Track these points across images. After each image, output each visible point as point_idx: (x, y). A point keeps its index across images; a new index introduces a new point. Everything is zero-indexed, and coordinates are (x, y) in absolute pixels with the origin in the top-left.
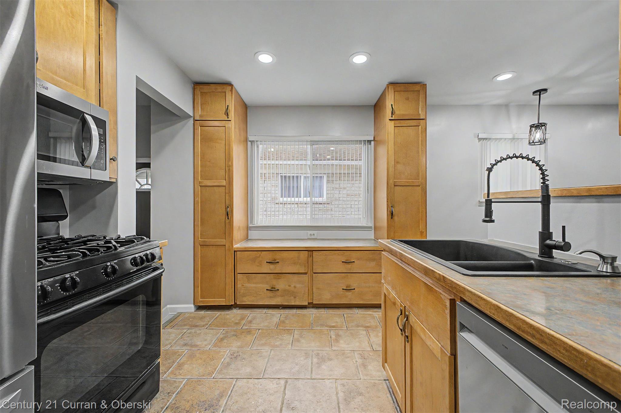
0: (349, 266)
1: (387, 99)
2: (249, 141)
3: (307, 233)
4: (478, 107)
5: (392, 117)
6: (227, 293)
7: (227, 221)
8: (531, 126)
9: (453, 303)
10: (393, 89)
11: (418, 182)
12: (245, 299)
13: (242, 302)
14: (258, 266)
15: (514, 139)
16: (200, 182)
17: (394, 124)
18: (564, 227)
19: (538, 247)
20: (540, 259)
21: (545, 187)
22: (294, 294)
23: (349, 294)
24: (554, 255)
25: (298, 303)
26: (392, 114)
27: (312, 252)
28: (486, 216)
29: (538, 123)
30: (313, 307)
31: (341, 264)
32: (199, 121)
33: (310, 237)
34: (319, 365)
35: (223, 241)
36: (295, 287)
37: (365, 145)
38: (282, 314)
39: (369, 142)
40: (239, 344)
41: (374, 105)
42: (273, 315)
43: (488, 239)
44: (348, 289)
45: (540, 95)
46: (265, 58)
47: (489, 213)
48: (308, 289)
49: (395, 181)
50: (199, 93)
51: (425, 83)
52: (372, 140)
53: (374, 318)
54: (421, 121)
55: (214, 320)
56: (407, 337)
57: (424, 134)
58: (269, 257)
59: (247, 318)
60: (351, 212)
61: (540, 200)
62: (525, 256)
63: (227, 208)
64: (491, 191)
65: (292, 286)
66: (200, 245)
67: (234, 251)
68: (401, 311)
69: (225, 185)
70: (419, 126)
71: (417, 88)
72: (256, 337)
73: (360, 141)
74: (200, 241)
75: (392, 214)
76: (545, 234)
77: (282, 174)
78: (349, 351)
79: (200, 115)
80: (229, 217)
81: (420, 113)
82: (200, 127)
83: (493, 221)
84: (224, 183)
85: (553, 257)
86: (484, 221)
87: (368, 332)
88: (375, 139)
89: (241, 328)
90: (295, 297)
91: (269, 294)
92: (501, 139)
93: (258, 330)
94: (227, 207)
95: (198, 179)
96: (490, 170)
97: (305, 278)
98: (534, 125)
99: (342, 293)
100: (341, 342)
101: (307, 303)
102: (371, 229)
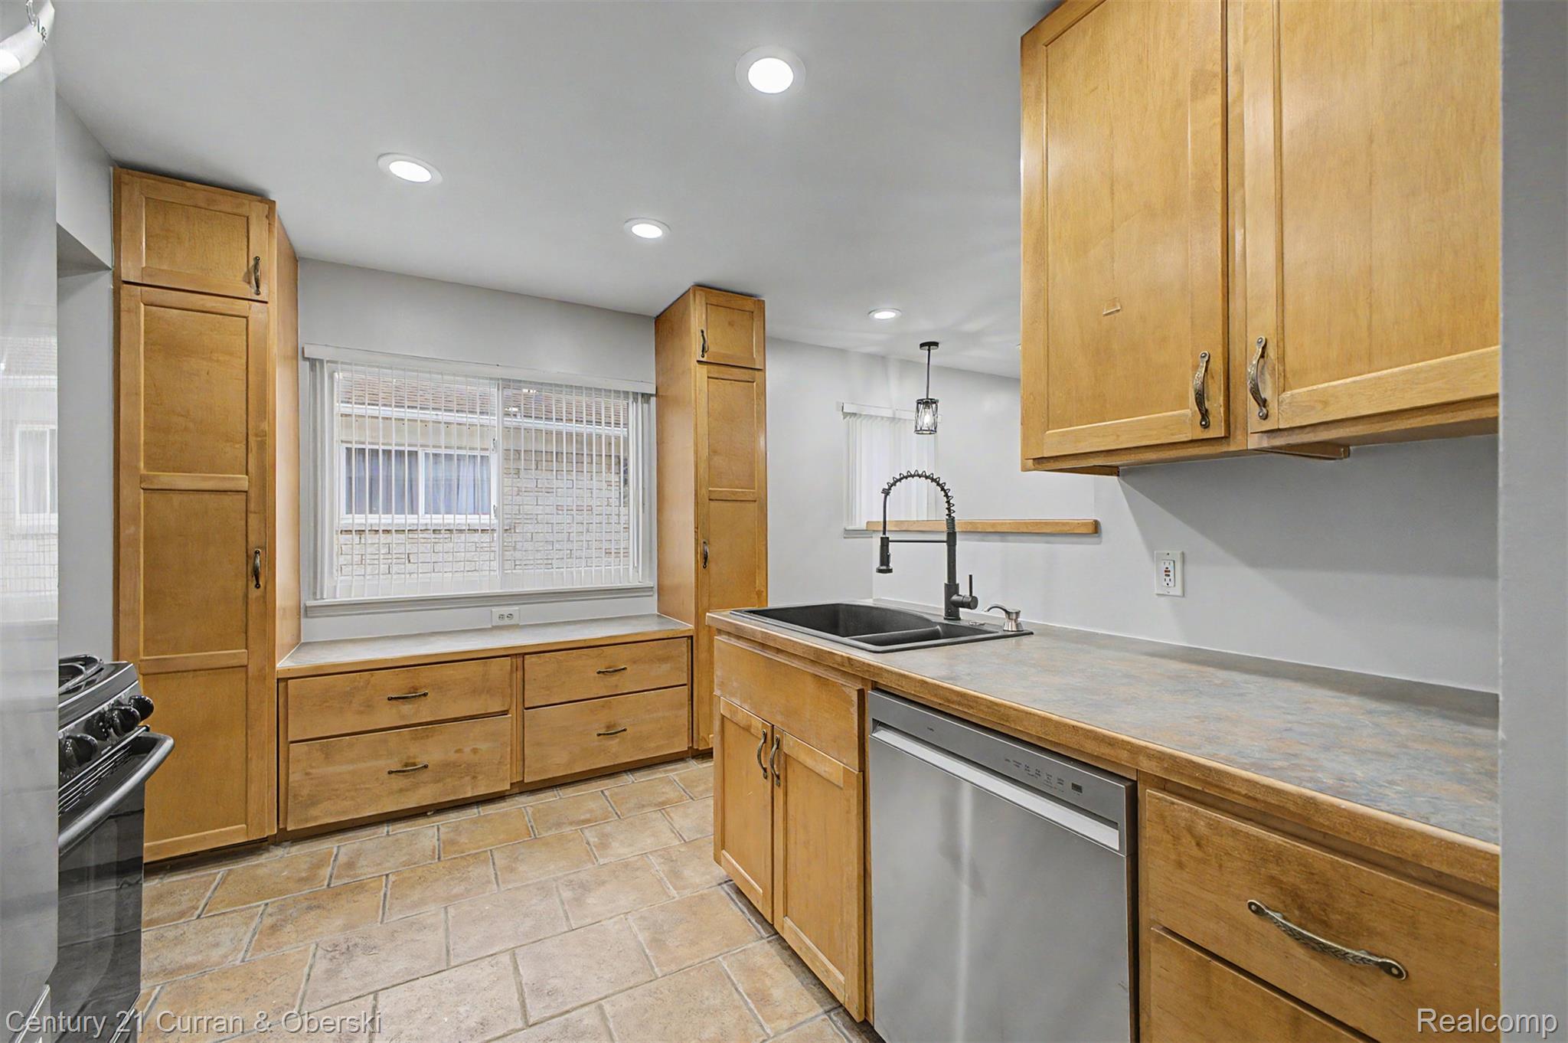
0: (614, 679)
1: (692, 315)
2: (305, 359)
3: (491, 612)
4: (841, 352)
5: (703, 357)
6: (253, 807)
7: (254, 593)
8: (919, 402)
9: (861, 693)
10: (704, 299)
11: (753, 493)
12: (314, 812)
13: (307, 821)
14: (361, 713)
15: (894, 419)
16: (143, 478)
17: (708, 372)
18: (971, 576)
19: (944, 607)
20: (946, 622)
21: (951, 521)
22: (472, 771)
23: (613, 744)
24: (961, 616)
25: (482, 790)
26: (703, 351)
27: (523, 657)
28: (882, 565)
29: (927, 398)
30: (521, 793)
31: (595, 677)
32: (139, 288)
33: (501, 623)
34: (578, 901)
35: (236, 654)
36: (475, 751)
37: (637, 403)
38: (440, 826)
39: (646, 397)
40: (339, 922)
41: (655, 316)
42: (413, 835)
43: (874, 598)
44: (611, 732)
45: (929, 350)
46: (409, 170)
47: (885, 559)
48: (511, 750)
49: (710, 491)
50: (142, 201)
51: (763, 299)
52: (651, 395)
53: (671, 782)
54: (756, 372)
55: (216, 889)
56: (778, 777)
57: (763, 398)
58: (397, 683)
59: (335, 860)
60: (569, 551)
61: (945, 539)
62: (928, 621)
63: (250, 556)
64: (887, 519)
65: (467, 750)
66: (143, 675)
67: (278, 680)
68: (765, 735)
69: (246, 489)
70: (753, 382)
71: (749, 305)
72: (385, 895)
73: (626, 393)
74: (142, 661)
75: (706, 558)
76: (952, 587)
77: (351, 442)
78: (636, 858)
79: (143, 268)
80: (261, 583)
81: (755, 356)
82: (142, 305)
83: (890, 571)
84: (242, 482)
85: (960, 619)
86: (880, 571)
87: (667, 813)
88: (660, 394)
89: (325, 887)
90: (474, 778)
91: (399, 782)
92: (877, 417)
93: (384, 877)
94: (252, 553)
95: (137, 468)
96: (887, 492)
97: (505, 724)
98: (922, 400)
99: (597, 743)
100: (615, 844)
101: (509, 785)
102: (651, 593)
